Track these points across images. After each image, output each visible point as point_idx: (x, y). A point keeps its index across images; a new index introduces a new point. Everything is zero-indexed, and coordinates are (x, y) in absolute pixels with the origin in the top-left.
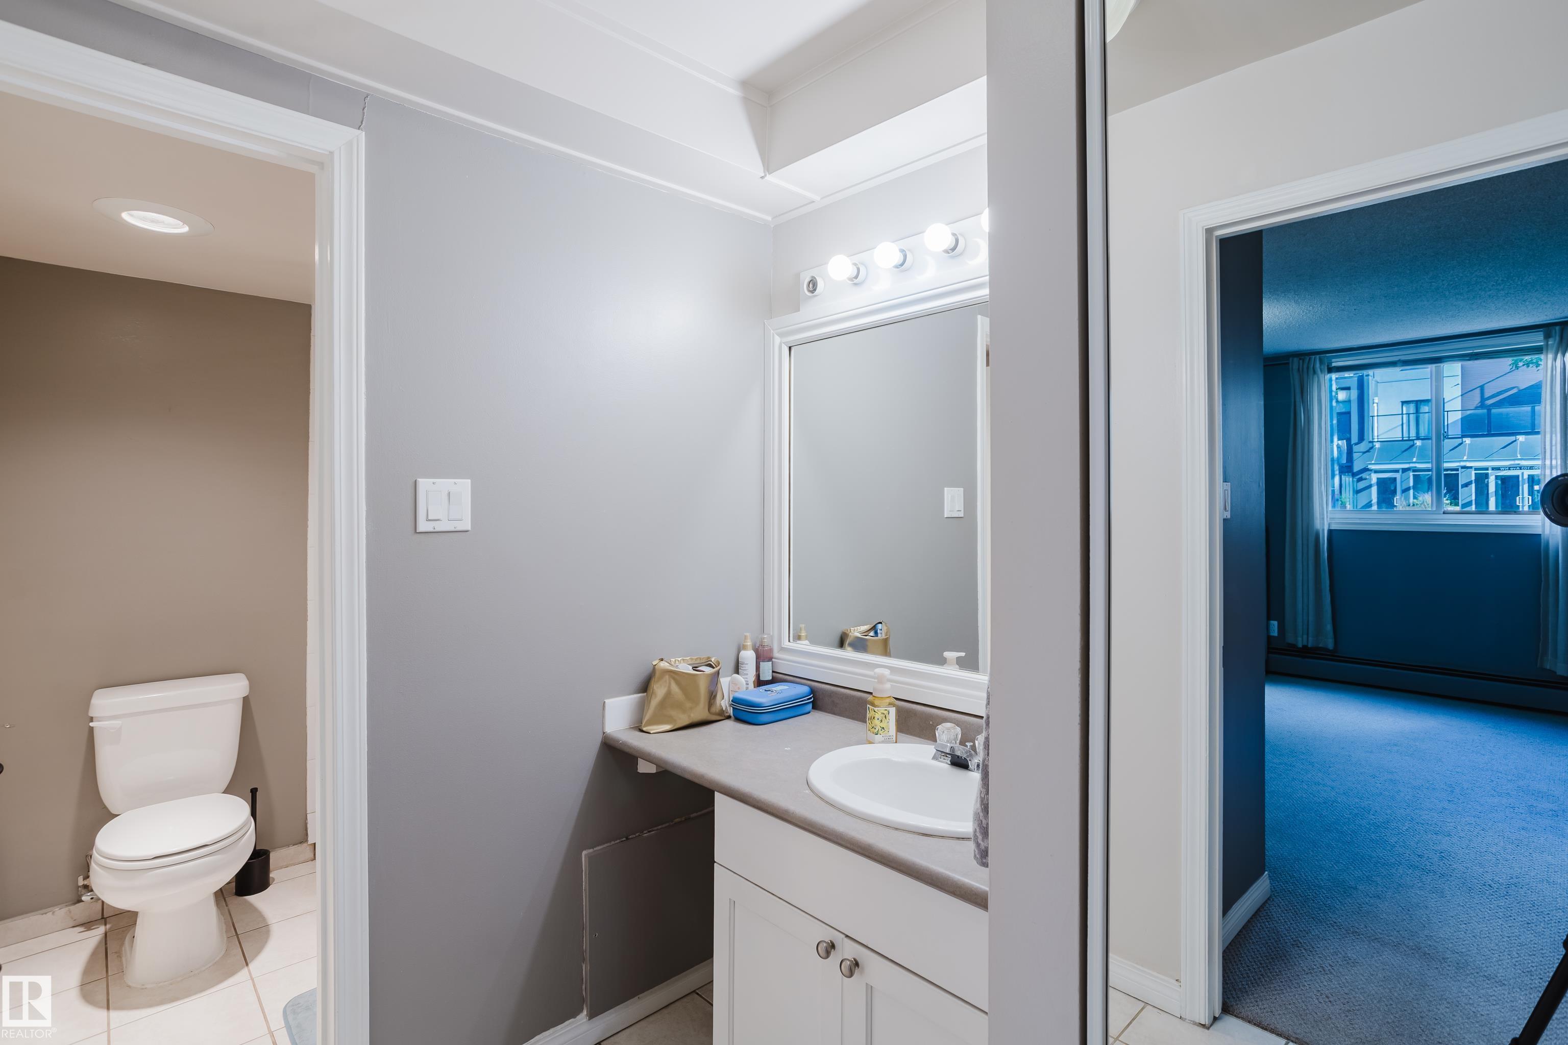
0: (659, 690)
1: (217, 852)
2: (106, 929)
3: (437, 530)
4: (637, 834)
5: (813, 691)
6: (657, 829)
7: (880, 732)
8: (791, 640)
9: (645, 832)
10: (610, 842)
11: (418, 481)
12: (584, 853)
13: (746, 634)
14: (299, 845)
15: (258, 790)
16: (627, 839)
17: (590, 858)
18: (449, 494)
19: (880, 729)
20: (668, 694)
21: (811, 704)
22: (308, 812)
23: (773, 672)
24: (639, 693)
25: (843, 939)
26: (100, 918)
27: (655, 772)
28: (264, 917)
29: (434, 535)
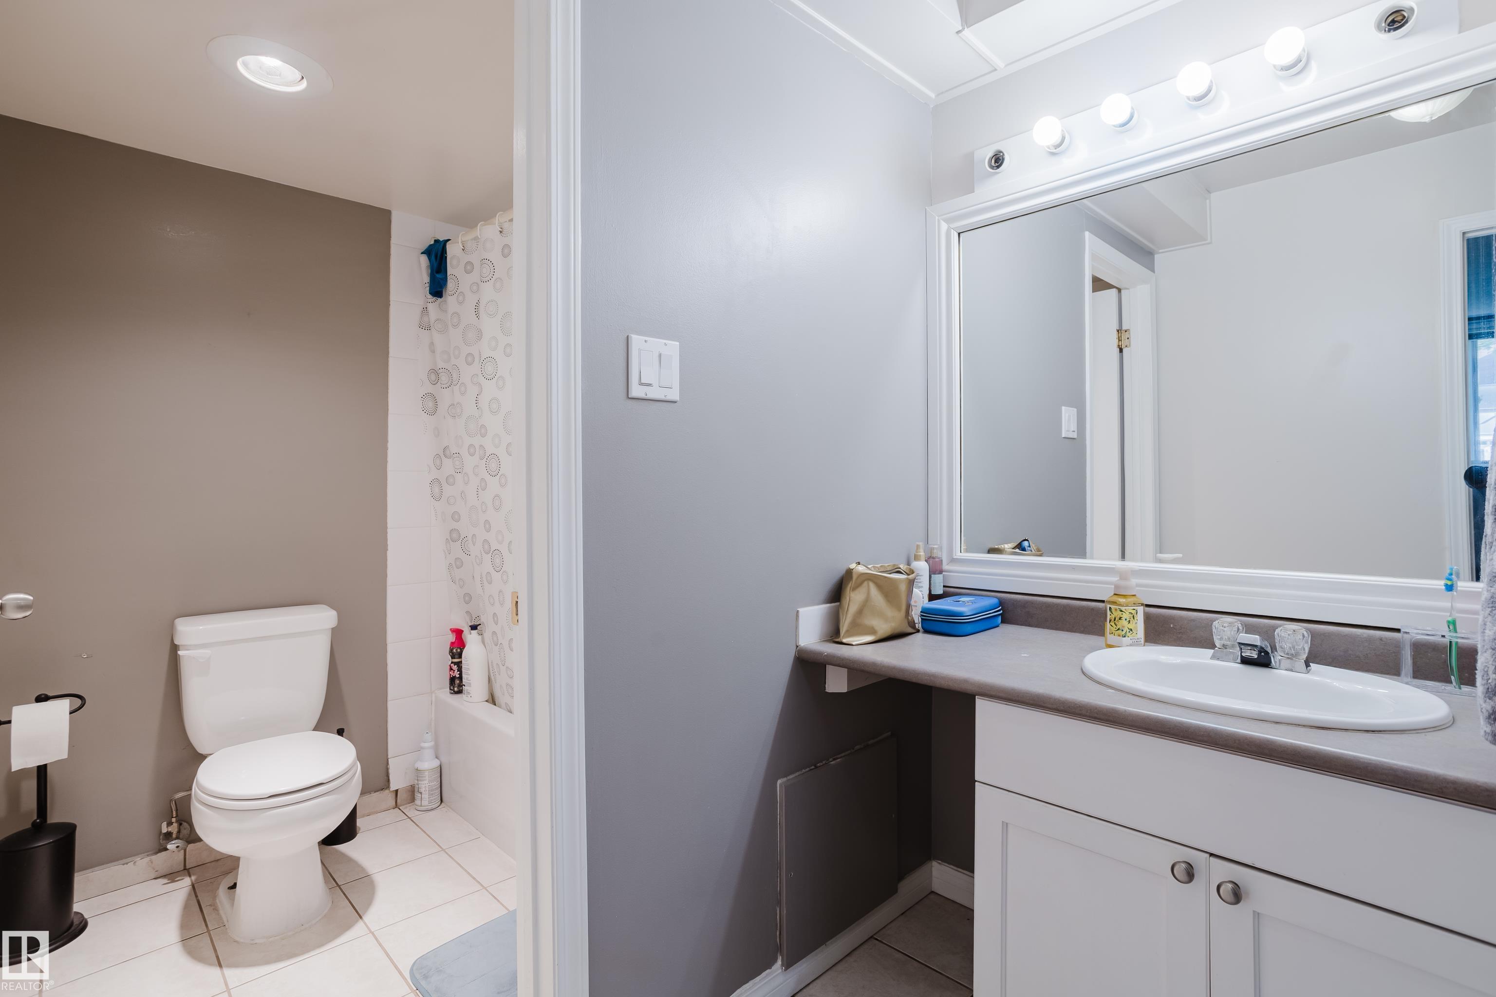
0: (854, 599)
1: (331, 792)
2: (192, 881)
3: (650, 396)
4: (824, 762)
5: (1002, 603)
6: (841, 757)
7: (1128, 634)
8: (962, 552)
9: (831, 760)
10: (802, 770)
11: (631, 337)
12: (779, 782)
13: (918, 543)
14: (382, 792)
15: (345, 730)
16: (816, 767)
17: (787, 788)
18: (660, 355)
19: (1128, 631)
20: (867, 600)
21: (1000, 617)
22: (389, 757)
23: (944, 586)
24: (831, 602)
25: (1206, 858)
26: (183, 869)
27: (846, 691)
28: (362, 867)
29: (646, 403)
